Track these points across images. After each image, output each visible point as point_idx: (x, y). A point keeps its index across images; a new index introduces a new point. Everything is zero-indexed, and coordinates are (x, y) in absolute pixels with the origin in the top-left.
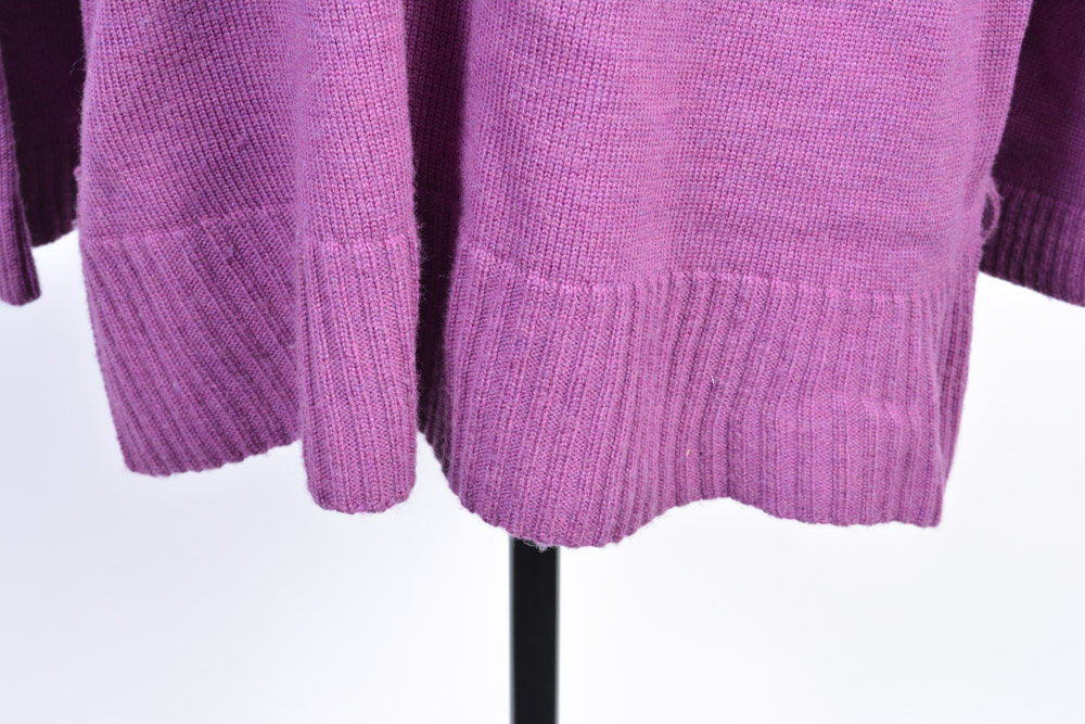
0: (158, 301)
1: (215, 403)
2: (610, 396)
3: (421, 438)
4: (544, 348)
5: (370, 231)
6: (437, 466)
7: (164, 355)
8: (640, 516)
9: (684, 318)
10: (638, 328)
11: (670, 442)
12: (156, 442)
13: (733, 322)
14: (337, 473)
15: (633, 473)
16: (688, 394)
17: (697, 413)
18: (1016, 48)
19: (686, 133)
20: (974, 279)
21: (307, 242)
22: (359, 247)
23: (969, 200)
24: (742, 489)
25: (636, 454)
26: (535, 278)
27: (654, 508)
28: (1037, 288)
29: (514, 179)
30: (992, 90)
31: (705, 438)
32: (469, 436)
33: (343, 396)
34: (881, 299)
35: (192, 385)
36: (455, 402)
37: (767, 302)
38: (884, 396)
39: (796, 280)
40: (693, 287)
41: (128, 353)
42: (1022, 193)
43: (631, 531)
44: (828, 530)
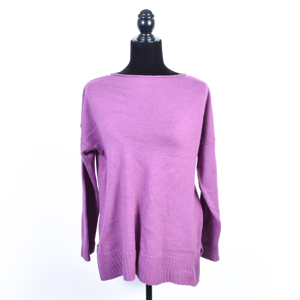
0: (107, 259)
1: (112, 271)
2: (155, 268)
3: (136, 275)
4: (148, 263)
5: (131, 251)
6: (137, 277)
7: (107, 266)
8: (159, 282)
9: (164, 261)
10: (159, 261)
11: (163, 275)
12: (105, 276)
13: (169, 261)
14: (127, 277)
15: (158, 277)
16: (165, 269)
17: (166, 272)
18: (201, 231)
19: (163, 241)
20: (200, 258)
21: (125, 252)
22: (130, 252)
23: (198, 248)
24: (171, 281)
25: (159, 275)
26: (148, 256)
27: (161, 282)
28: (209, 260)
29: (145, 245)
30: (199, 236)
31: (167, 275)
32: (141, 273)
33: (128, 268)
34: (186, 259)
35: (110, 269)
36: (139, 269)
37: (173, 259)
38: (187, 270)
39: (176, 257)
40: (165, 257)
41: (103, 266)
42: (207, 248)
43: (158, 284)
44: (181, 286)
